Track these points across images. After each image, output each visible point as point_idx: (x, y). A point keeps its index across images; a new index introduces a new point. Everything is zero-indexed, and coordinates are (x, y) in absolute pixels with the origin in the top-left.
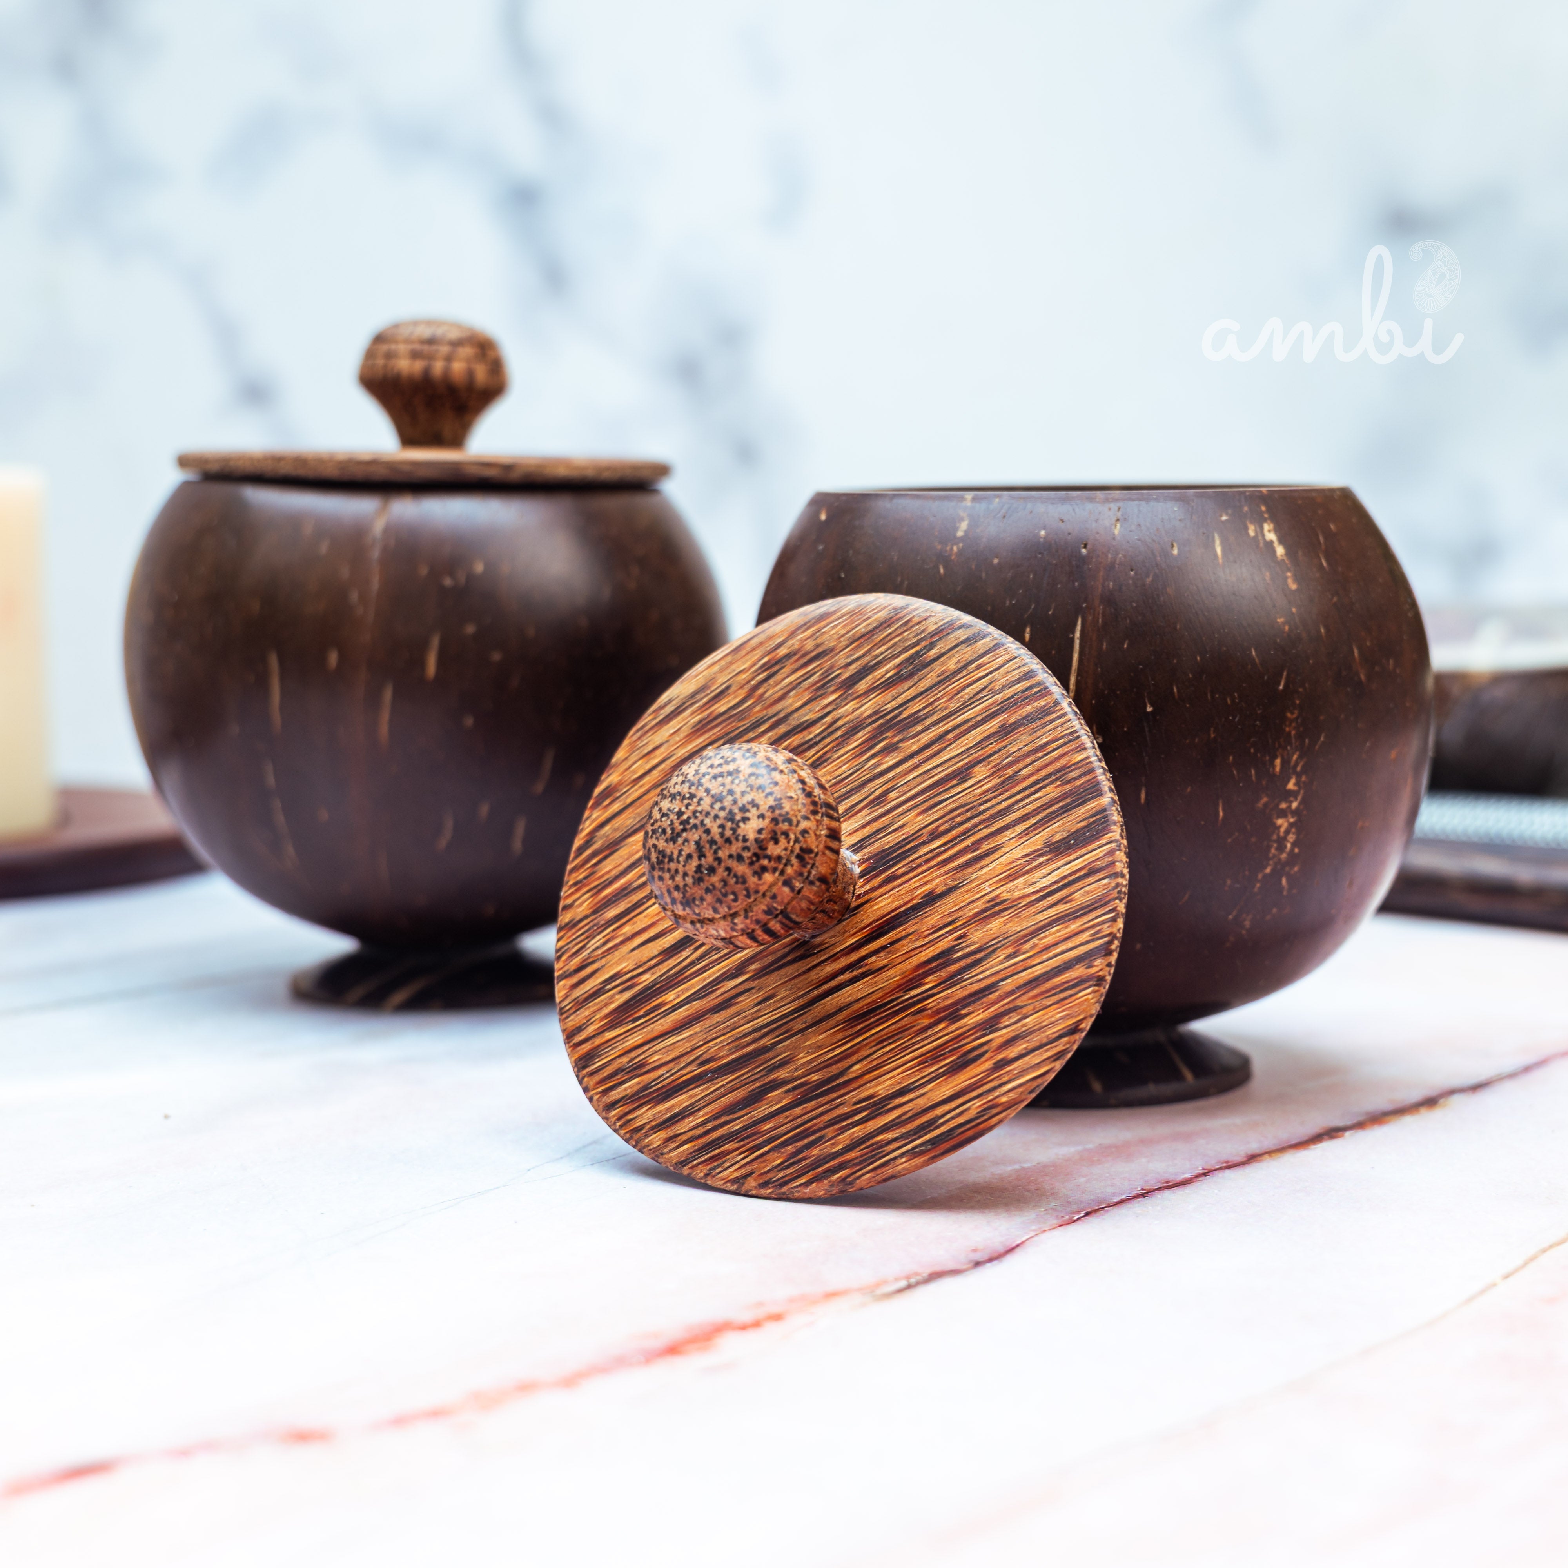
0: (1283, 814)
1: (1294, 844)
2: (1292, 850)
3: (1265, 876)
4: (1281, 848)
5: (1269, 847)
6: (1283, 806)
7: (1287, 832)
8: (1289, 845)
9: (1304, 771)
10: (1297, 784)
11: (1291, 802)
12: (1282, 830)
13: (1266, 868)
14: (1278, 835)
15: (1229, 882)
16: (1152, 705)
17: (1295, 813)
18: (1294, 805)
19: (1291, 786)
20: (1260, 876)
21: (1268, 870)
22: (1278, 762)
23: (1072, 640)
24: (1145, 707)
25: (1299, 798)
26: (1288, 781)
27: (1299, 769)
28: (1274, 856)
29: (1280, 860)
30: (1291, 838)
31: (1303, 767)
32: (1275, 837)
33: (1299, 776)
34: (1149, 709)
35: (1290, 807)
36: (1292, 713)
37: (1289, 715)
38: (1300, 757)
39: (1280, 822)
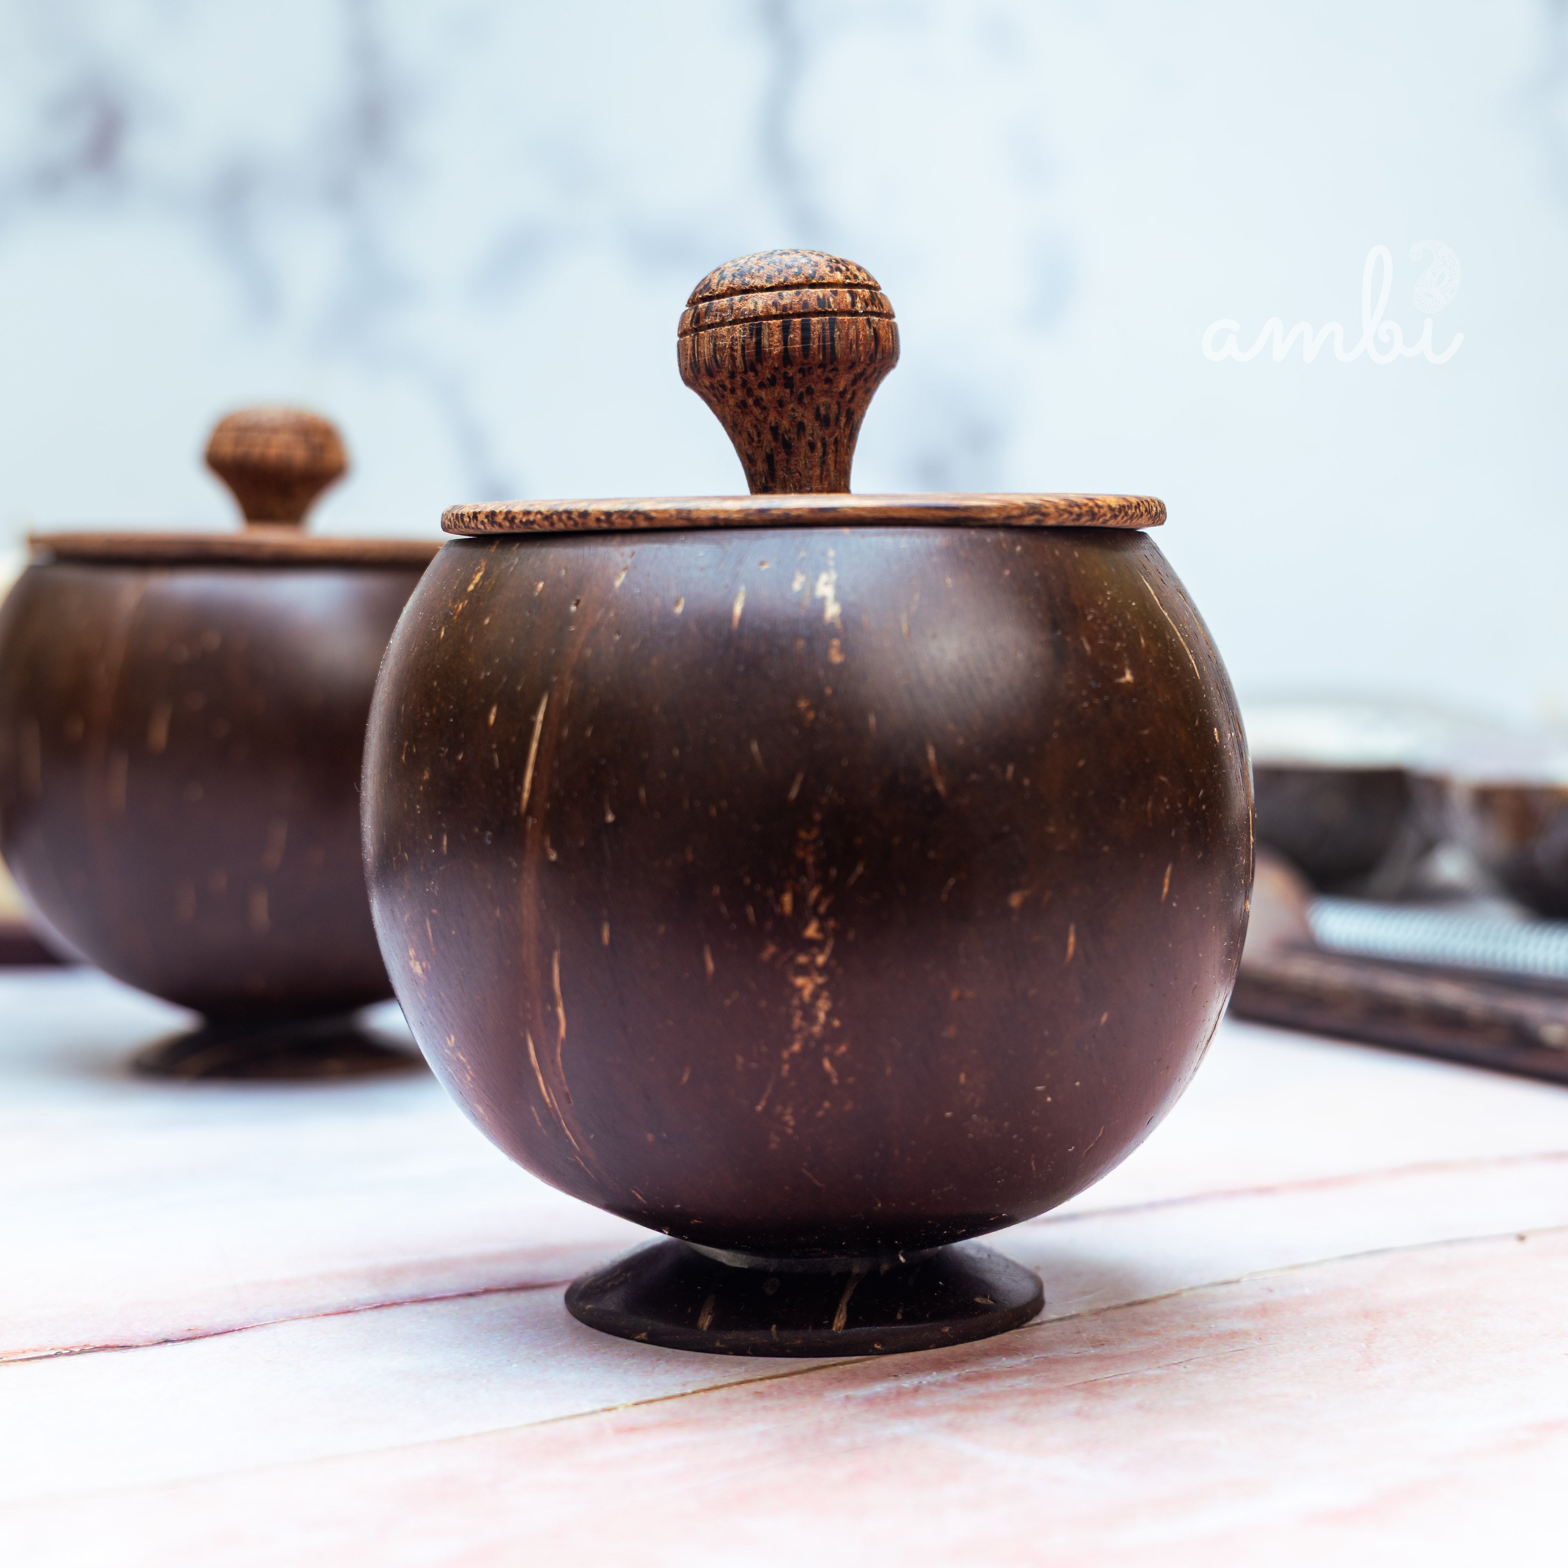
0: (804, 971)
1: (829, 1014)
2: (827, 1024)
3: (793, 1055)
4: (810, 1017)
5: (789, 1017)
6: (802, 959)
7: (815, 996)
8: (822, 1016)
9: (830, 913)
10: (821, 929)
11: (814, 957)
12: (807, 993)
13: (791, 1043)
14: (801, 999)
15: (740, 1059)
16: (615, 812)
17: (823, 970)
18: (821, 960)
19: (811, 931)
20: (785, 1055)
21: (796, 1047)
22: (787, 899)
23: (532, 725)
24: (604, 815)
25: (828, 950)
26: (806, 925)
27: (822, 909)
28: (800, 1030)
29: (811, 1036)
30: (823, 1006)
31: (829, 908)
32: (796, 1002)
33: (822, 919)
34: (610, 818)
35: (812, 962)
36: (808, 831)
37: (803, 834)
38: (823, 894)
39: (800, 981)
